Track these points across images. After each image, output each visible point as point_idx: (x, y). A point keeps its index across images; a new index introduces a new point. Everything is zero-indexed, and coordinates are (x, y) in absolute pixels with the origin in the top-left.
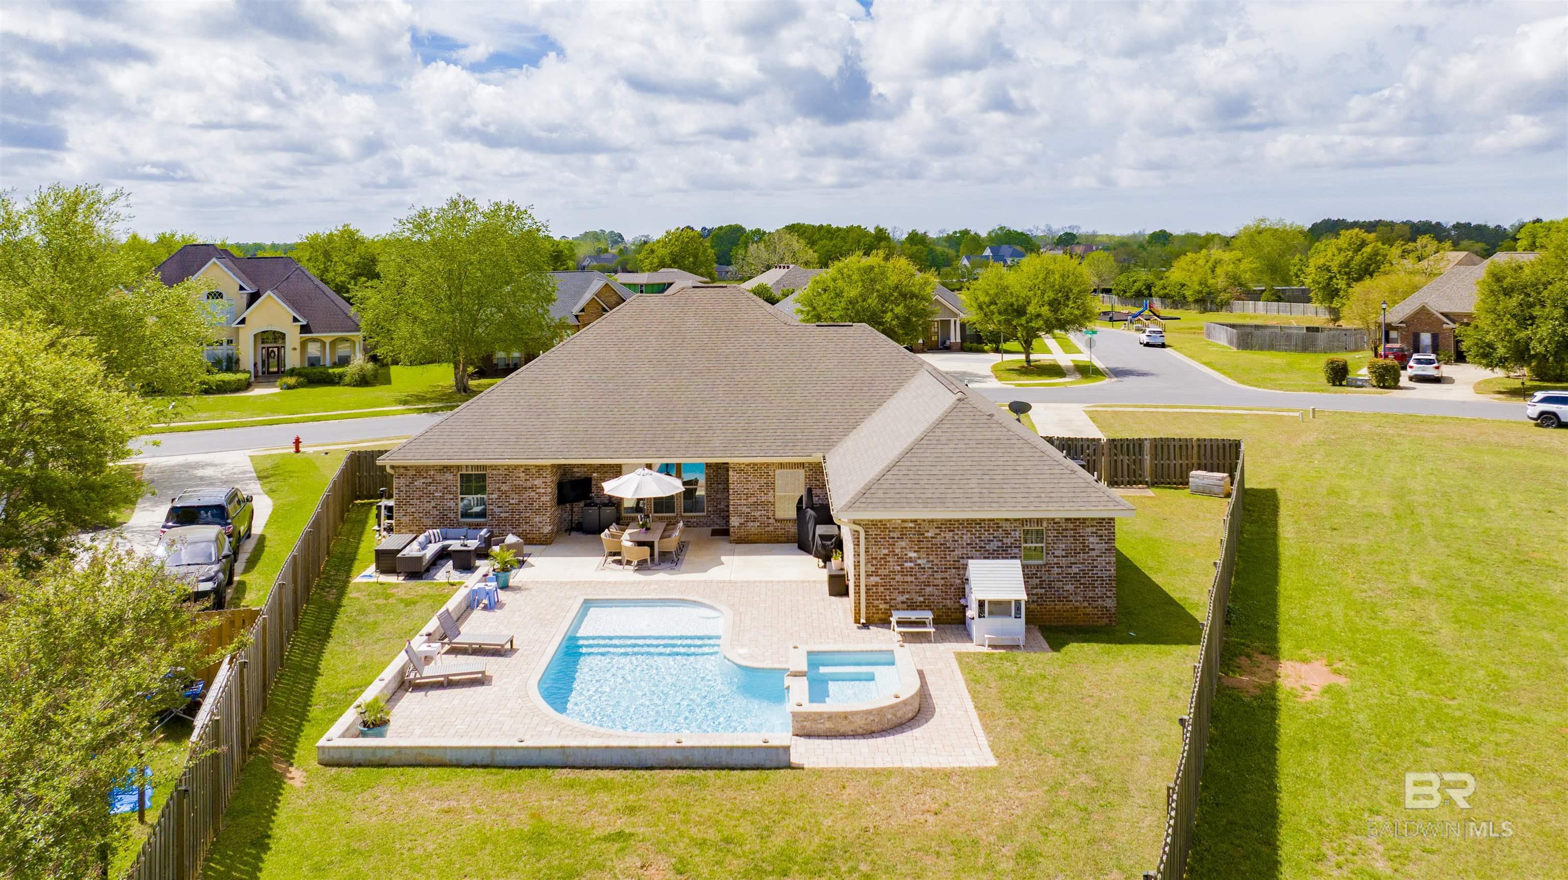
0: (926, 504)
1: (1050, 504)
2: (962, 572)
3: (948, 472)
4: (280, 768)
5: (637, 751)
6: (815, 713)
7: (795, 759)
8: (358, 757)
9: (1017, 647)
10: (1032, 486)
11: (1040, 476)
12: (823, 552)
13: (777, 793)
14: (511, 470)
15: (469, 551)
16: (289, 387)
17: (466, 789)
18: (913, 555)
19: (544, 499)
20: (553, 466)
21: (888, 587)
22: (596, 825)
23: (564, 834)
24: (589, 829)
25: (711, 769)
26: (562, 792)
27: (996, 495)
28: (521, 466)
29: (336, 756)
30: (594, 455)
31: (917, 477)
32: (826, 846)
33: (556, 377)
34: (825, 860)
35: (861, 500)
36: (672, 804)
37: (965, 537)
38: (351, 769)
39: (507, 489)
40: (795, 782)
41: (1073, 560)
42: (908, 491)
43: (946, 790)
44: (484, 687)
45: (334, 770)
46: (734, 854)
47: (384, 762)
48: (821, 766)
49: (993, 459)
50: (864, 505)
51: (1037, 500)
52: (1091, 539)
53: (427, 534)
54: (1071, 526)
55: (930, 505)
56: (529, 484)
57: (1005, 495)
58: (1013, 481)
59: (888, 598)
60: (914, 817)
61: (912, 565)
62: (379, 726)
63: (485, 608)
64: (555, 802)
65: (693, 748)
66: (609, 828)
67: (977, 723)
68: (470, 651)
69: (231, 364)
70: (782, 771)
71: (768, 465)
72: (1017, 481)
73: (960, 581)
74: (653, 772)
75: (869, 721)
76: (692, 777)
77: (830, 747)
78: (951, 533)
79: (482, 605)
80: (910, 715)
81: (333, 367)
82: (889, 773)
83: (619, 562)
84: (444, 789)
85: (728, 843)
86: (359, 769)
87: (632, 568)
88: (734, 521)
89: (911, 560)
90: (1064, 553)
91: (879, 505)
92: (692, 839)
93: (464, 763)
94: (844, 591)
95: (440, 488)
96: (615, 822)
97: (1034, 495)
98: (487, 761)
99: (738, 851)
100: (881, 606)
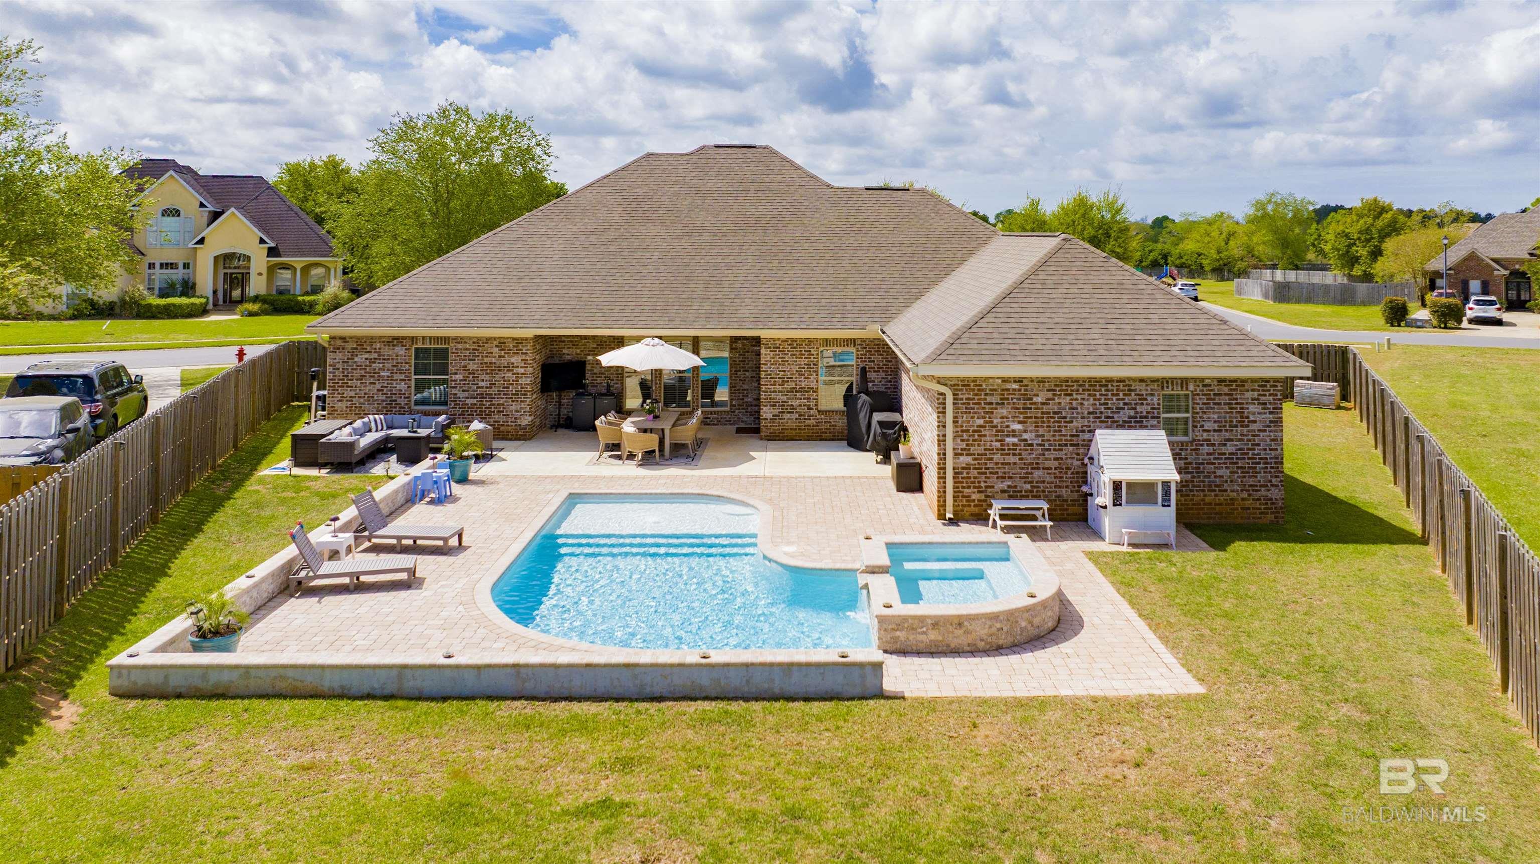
0: (1035, 357)
1: (1200, 359)
2: (1082, 451)
3: (1062, 320)
4: (43, 702)
5: (637, 670)
6: (914, 617)
7: (889, 685)
8: (176, 682)
9: (1166, 546)
10: (1172, 337)
11: (1181, 327)
12: (883, 443)
13: (868, 735)
14: (481, 342)
15: (419, 438)
16: (251, 314)
17: (347, 732)
18: (1017, 427)
19: (523, 381)
20: (537, 338)
21: (983, 471)
22: (563, 789)
23: (505, 806)
24: (550, 796)
25: (757, 699)
26: (510, 737)
27: (1127, 348)
28: (495, 339)
29: (140, 680)
30: (589, 324)
31: (1021, 325)
32: (968, 821)
33: (544, 238)
34: (972, 845)
35: (948, 352)
36: (695, 753)
37: (1086, 403)
38: (164, 702)
39: (475, 367)
40: (894, 719)
41: (1227, 435)
42: (1010, 341)
43: (1141, 729)
44: (409, 592)
45: (133, 704)
46: (808, 837)
47: (220, 691)
48: (931, 694)
49: (1117, 306)
50: (954, 357)
51: (1182, 353)
52: (1252, 408)
53: (366, 420)
54: (1226, 390)
55: (1041, 358)
56: (504, 362)
57: (1139, 348)
58: (1146, 332)
59: (983, 484)
60: (1103, 772)
61: (1015, 440)
62: (222, 635)
63: (432, 502)
64: (496, 752)
65: (727, 665)
66: (587, 793)
67: (1150, 635)
68: (398, 549)
69: (188, 288)
70: (871, 702)
71: (810, 341)
72: (1152, 332)
73: (1079, 463)
74: (663, 705)
75: (994, 630)
76: (726, 712)
77: (939, 668)
78: (1068, 398)
79: (427, 499)
80: (1050, 624)
81: (303, 295)
82: (1042, 704)
83: (619, 457)
84: (311, 732)
85: (795, 818)
86: (177, 702)
87: (635, 463)
88: (767, 412)
89: (1014, 433)
90: (1216, 426)
91: (973, 358)
92: (731, 812)
93: (354, 691)
94: (917, 486)
95: (388, 365)
96: (597, 784)
97: (1177, 348)
98: (390, 689)
99: (816, 831)
100: (974, 497)
